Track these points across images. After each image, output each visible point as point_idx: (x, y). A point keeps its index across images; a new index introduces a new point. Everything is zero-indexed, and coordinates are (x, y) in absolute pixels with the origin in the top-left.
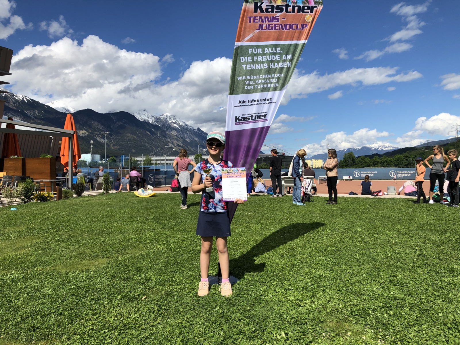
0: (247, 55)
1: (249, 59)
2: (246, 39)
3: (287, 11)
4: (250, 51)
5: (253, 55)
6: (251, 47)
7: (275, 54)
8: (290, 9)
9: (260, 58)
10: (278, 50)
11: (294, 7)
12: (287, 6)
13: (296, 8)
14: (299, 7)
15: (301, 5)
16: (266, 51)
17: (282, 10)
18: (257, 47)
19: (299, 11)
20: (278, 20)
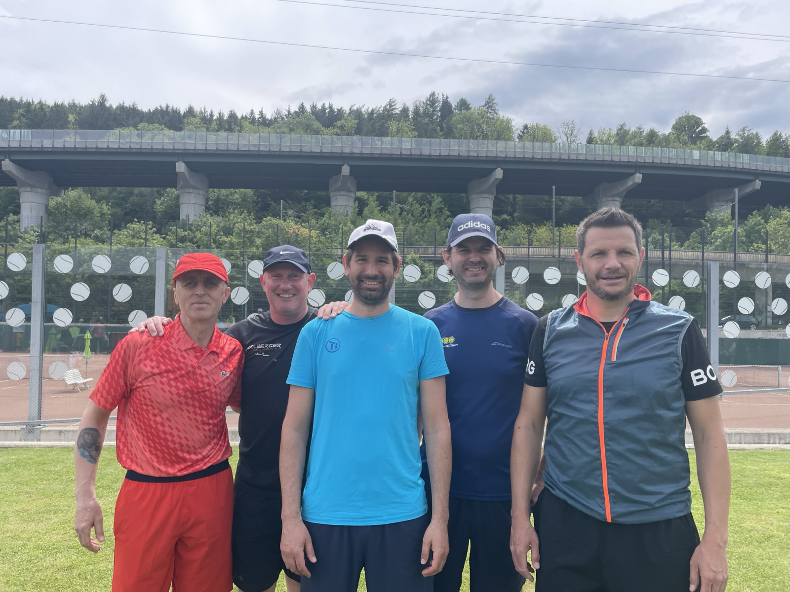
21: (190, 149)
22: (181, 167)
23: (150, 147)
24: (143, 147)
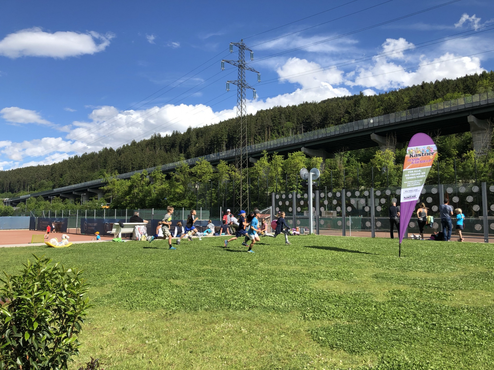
0: (407, 173)
1: (408, 175)
2: (407, 168)
3: (423, 156)
4: (409, 172)
5: (410, 173)
6: (409, 171)
7: (418, 172)
8: (424, 154)
9: (412, 175)
10: (420, 171)
11: (425, 154)
12: (423, 154)
13: (426, 154)
14: (427, 153)
15: (428, 153)
16: (415, 171)
17: (420, 155)
18: (412, 170)
19: (427, 155)
20: (419, 159)
21: (476, 106)
22: (471, 119)
23: (449, 111)
24: (446, 111)
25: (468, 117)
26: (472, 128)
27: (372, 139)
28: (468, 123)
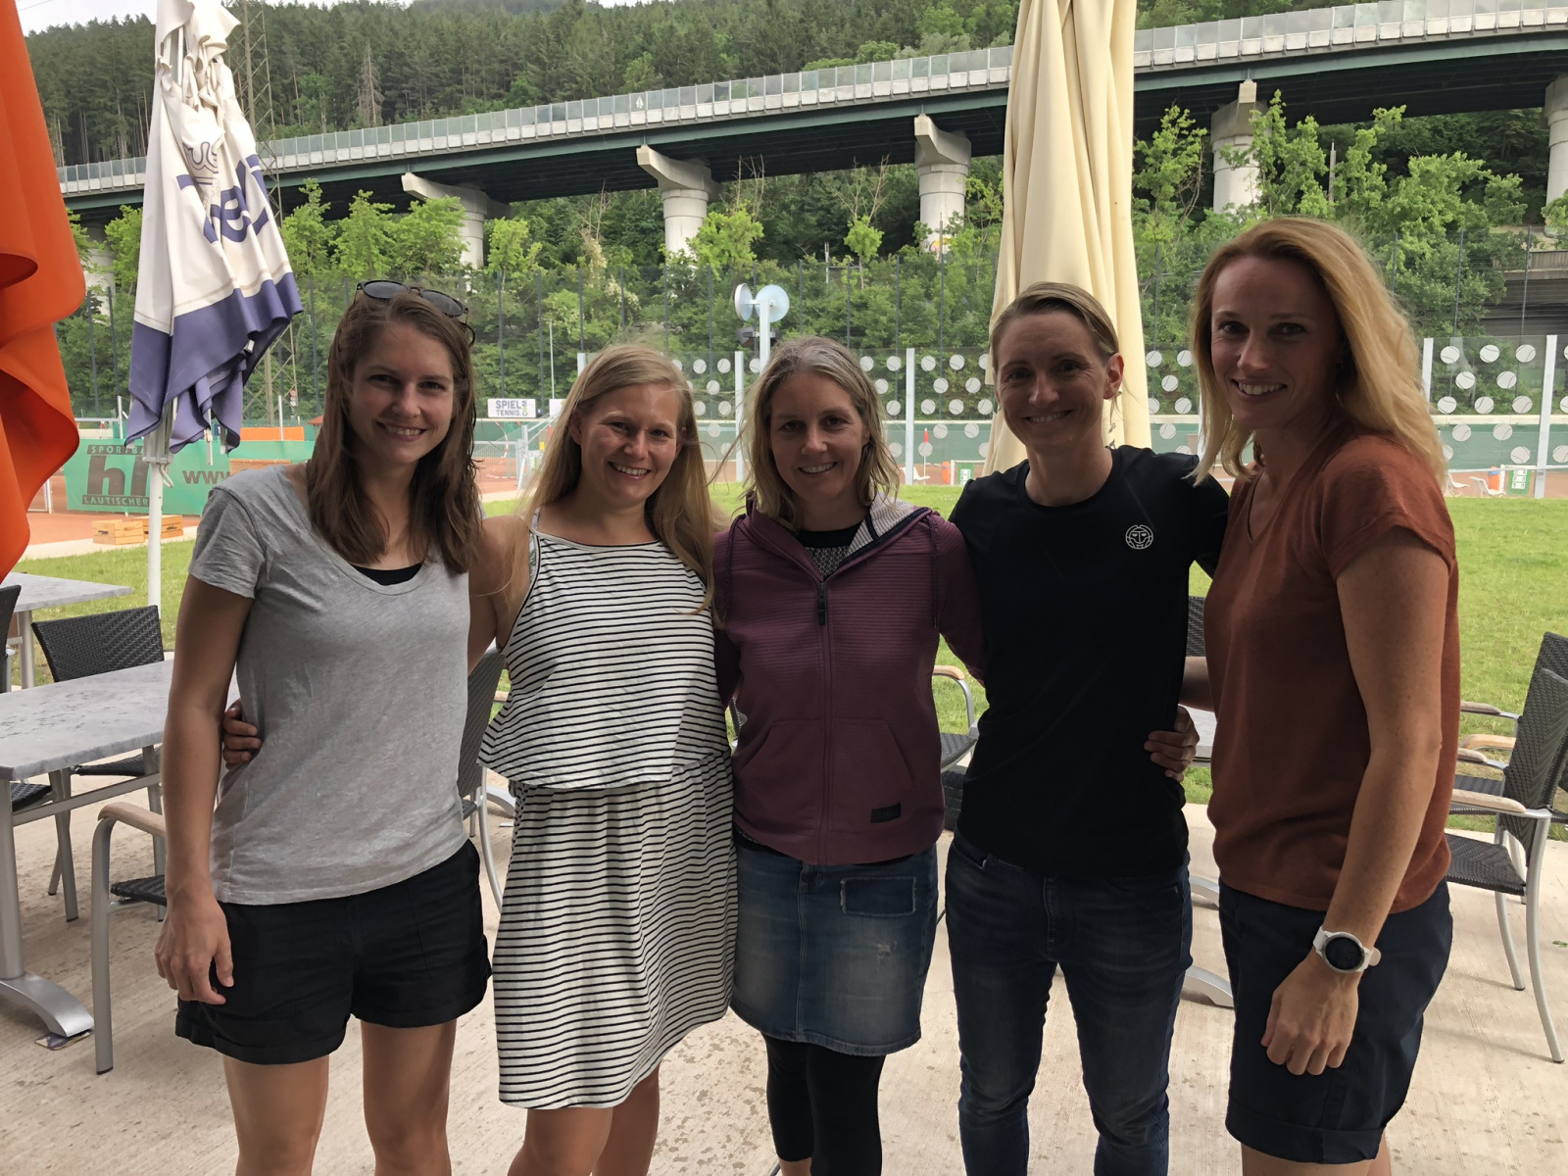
21: (938, 90)
22: (924, 126)
24: (858, 96)
25: (916, 120)
26: (922, 156)
27: (640, 162)
28: (914, 138)
